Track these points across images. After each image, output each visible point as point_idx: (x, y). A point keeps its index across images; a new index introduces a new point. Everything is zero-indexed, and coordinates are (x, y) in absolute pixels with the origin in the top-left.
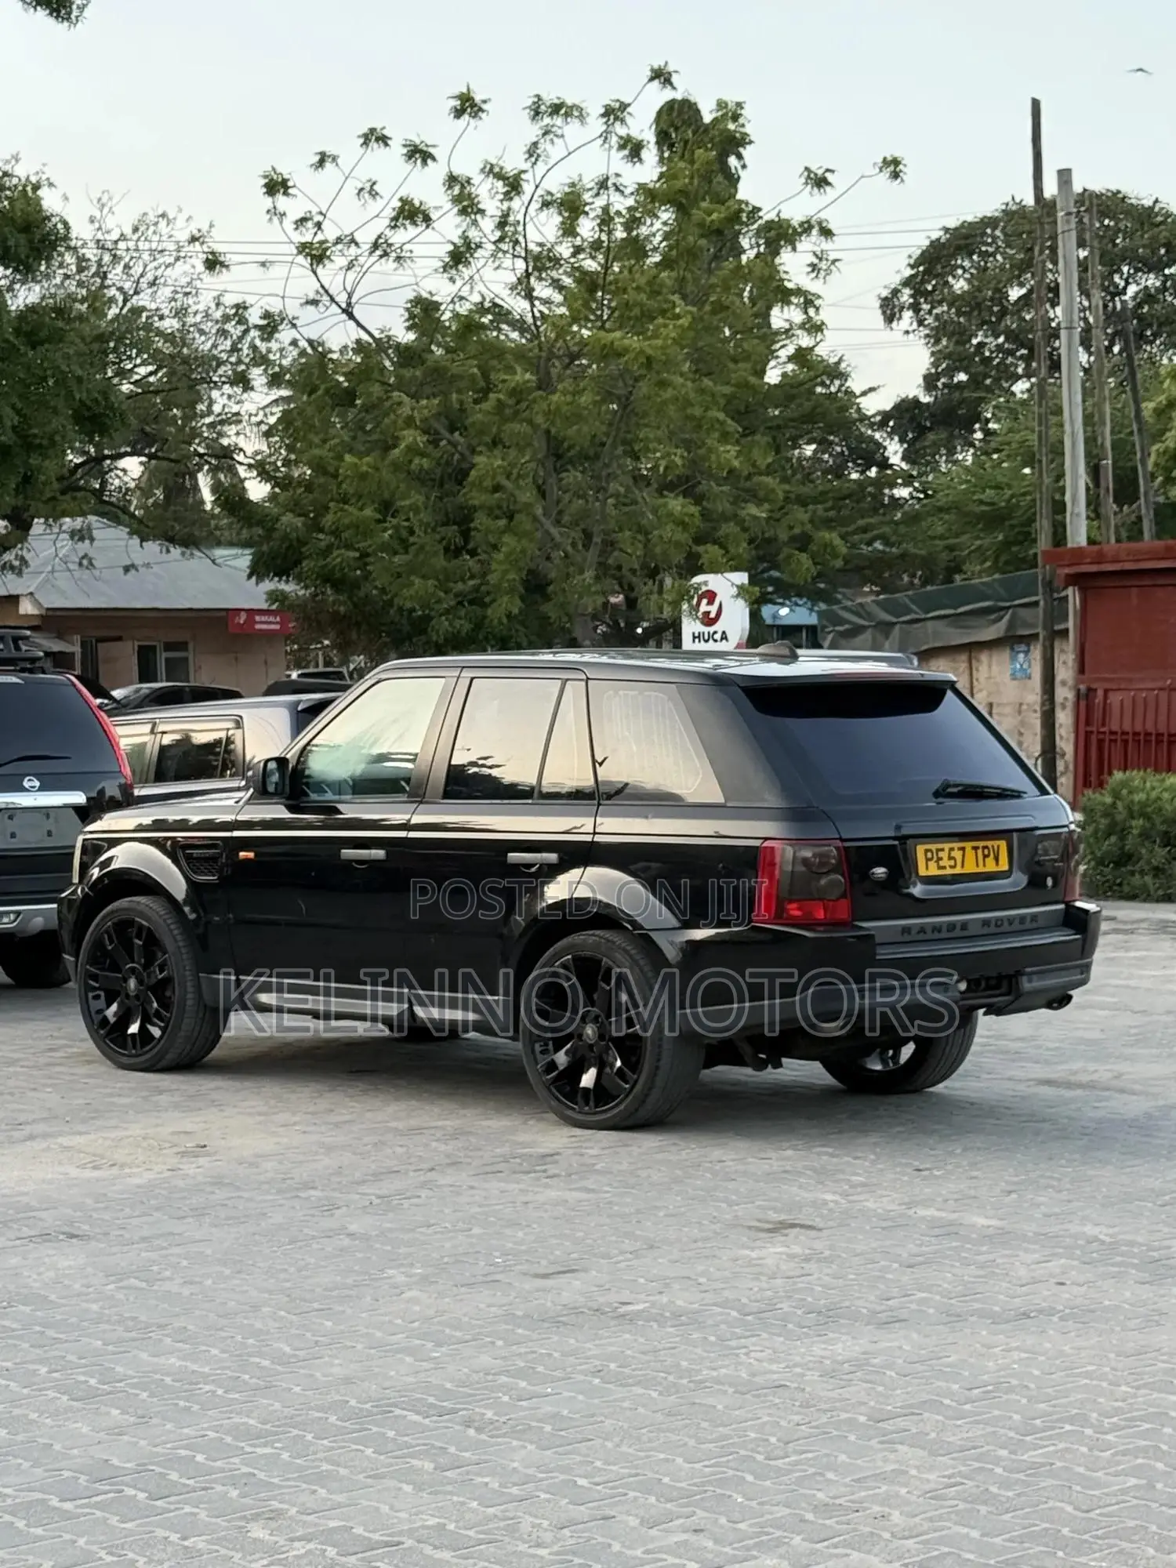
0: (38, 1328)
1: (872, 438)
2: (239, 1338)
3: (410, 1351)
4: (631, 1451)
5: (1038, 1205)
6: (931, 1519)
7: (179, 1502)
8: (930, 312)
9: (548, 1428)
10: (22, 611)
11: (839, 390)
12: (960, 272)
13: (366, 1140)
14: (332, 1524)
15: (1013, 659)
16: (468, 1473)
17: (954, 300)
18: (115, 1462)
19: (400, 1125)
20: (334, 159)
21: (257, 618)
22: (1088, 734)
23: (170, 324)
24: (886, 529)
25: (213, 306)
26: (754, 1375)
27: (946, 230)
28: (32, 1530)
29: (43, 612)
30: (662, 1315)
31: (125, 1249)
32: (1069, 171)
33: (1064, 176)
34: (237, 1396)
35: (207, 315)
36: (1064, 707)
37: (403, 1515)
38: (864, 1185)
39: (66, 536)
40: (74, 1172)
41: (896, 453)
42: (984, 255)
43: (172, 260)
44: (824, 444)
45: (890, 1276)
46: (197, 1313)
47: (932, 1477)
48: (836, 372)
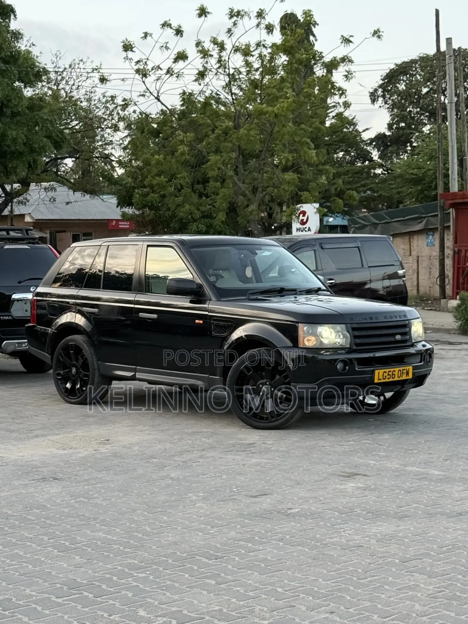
0: (43, 520)
1: (366, 150)
2: (128, 524)
3: (201, 530)
4: (299, 575)
5: (460, 466)
6: (432, 608)
7: (107, 599)
8: (389, 98)
9: (263, 565)
10: (26, 220)
11: (353, 130)
12: (402, 82)
13: (176, 437)
14: (174, 609)
15: (427, 238)
16: (230, 586)
17: (400, 93)
18: (79, 580)
19: (190, 431)
20: (151, 35)
21: (120, 223)
22: (458, 268)
23: (84, 104)
24: (373, 185)
25: (102, 97)
26: (348, 541)
27: (397, 65)
28: (45, 611)
29: (35, 221)
30: (306, 514)
31: (78, 484)
32: (451, 38)
33: (449, 41)
34: (129, 550)
35: (100, 101)
36: (448, 257)
37: (203, 605)
38: (384, 456)
39: (43, 190)
40: (55, 451)
41: (376, 155)
42: (412, 75)
43: (85, 78)
44: (347, 152)
45: (400, 497)
46: (110, 513)
47: (431, 588)
48: (352, 123)
